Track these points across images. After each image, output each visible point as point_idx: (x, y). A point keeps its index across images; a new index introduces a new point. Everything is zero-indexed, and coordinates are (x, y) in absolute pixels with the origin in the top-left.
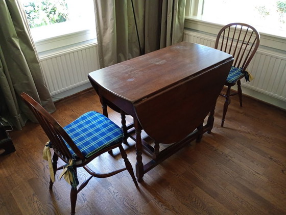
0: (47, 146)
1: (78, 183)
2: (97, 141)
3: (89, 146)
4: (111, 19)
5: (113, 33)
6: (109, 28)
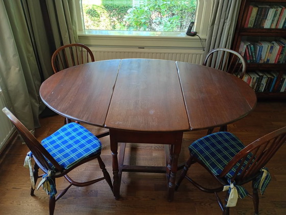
0: (28, 155)
1: (56, 192)
2: (77, 153)
3: (69, 158)
4: (14, 56)
5: (21, 72)
6: (13, 68)
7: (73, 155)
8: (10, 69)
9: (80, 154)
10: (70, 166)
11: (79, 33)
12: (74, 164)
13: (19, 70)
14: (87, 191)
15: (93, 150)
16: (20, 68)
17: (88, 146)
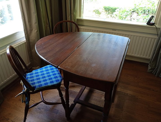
2: (45, 82)
3: (40, 84)
4: (35, 23)
5: (37, 33)
6: (34, 29)
7: (43, 83)
8: (32, 30)
9: (47, 83)
10: (38, 89)
11: (78, 17)
12: (41, 88)
13: (37, 32)
14: (53, 109)
15: (55, 83)
16: (37, 31)
17: (54, 80)
